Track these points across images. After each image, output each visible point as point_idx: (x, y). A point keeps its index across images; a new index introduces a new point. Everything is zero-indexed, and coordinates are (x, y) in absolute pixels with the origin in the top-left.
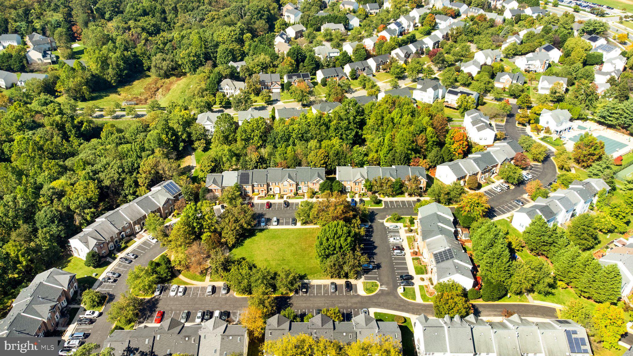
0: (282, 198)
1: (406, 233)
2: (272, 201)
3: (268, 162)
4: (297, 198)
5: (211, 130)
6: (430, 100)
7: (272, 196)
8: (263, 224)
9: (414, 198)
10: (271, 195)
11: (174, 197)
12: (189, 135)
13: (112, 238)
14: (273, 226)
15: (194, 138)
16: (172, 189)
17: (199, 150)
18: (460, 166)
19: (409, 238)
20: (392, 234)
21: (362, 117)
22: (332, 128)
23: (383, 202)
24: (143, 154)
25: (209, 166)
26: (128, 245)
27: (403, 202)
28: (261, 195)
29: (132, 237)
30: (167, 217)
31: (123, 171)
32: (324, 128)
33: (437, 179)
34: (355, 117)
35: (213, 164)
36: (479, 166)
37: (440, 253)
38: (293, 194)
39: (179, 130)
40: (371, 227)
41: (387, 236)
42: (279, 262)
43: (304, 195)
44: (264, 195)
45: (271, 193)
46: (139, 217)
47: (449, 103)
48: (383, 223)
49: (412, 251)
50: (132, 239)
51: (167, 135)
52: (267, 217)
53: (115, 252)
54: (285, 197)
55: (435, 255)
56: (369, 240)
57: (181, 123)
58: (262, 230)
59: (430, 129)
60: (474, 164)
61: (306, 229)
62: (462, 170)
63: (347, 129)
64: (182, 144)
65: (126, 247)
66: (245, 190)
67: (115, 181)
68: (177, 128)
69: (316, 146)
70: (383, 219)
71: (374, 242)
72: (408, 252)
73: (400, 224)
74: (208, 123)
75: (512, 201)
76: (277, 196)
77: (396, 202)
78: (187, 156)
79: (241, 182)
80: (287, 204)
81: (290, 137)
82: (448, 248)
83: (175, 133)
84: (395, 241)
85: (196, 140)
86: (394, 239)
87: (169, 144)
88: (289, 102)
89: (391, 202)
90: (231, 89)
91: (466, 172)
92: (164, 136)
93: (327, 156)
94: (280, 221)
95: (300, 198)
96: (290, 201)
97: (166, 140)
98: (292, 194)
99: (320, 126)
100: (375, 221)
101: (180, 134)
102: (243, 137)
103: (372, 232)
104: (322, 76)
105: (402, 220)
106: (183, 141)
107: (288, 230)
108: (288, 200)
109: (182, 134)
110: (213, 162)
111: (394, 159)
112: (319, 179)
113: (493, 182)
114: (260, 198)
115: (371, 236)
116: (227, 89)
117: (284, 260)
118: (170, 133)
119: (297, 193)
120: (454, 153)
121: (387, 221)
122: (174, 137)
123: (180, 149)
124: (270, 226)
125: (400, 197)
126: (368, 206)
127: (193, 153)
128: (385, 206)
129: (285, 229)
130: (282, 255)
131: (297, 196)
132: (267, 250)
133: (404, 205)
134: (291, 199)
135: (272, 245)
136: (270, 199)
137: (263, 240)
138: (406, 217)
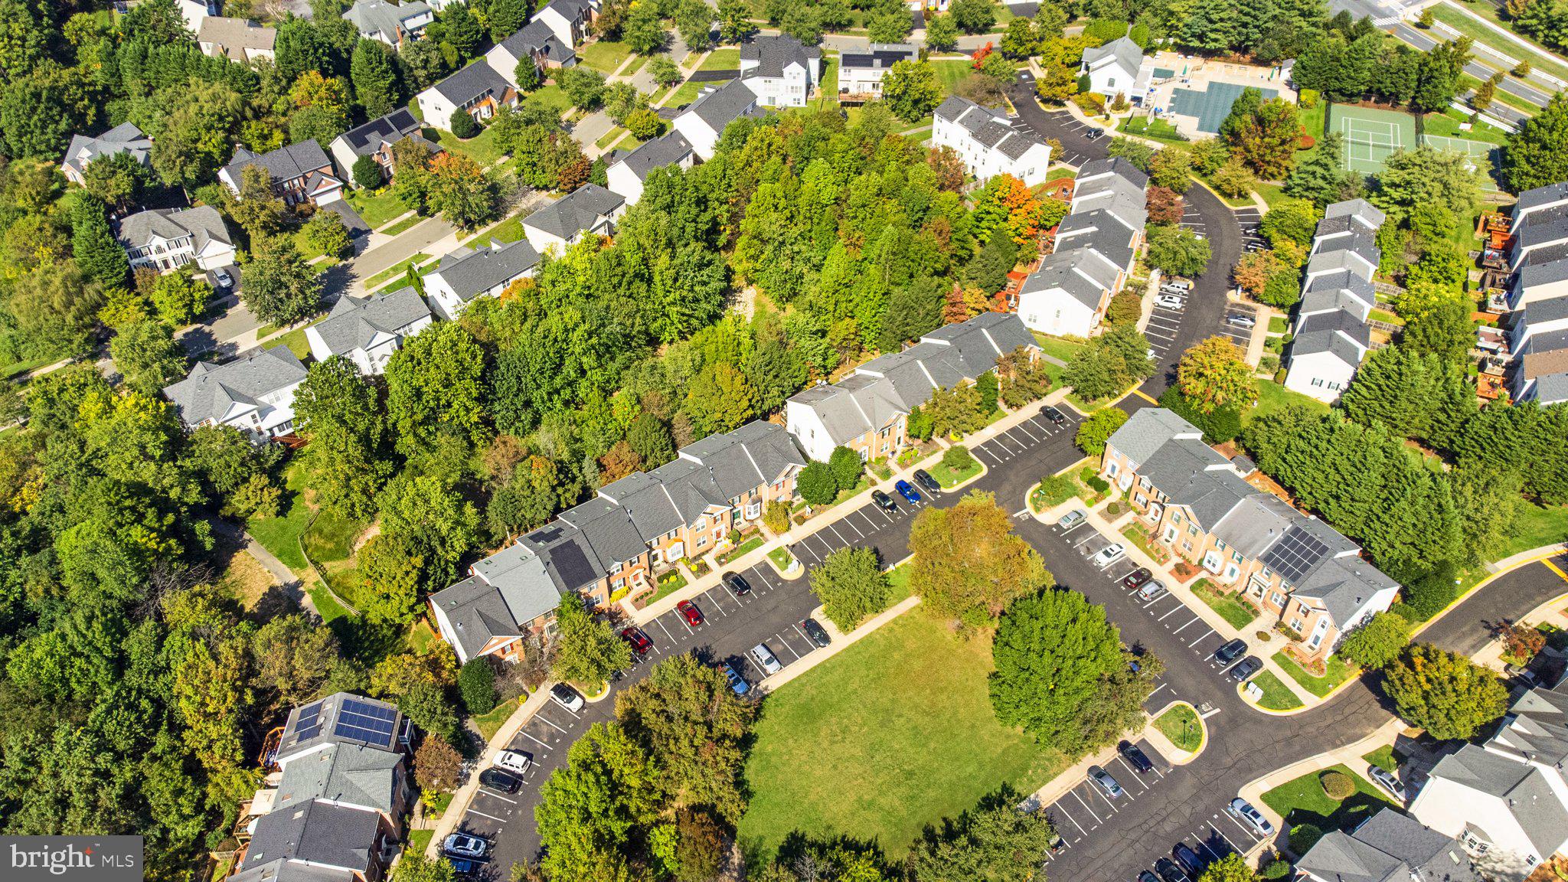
0: (704, 569)
1: (1110, 521)
2: (686, 594)
3: (575, 471)
4: (749, 549)
5: (253, 427)
7: (673, 578)
9: (1032, 409)
10: (666, 576)
11: (397, 750)
12: (203, 480)
15: (223, 483)
16: (369, 723)
17: (263, 517)
18: (1079, 277)
19: (1129, 532)
20: (1082, 541)
23: (972, 456)
27: (1014, 431)
28: (637, 591)
30: (406, 831)
35: (418, 561)
36: (1113, 259)
37: (1277, 548)
38: (729, 543)
41: (1077, 552)
42: (903, 790)
43: (758, 530)
44: (645, 586)
45: (662, 568)
47: (853, 91)
48: (1032, 519)
49: (1170, 565)
54: (709, 559)
55: (1267, 559)
57: (158, 453)
58: (757, 711)
60: (1101, 256)
61: (868, 641)
64: (202, 527)
66: (587, 600)
68: (157, 481)
69: (694, 362)
70: (1022, 506)
72: (1162, 573)
73: (1074, 504)
74: (240, 407)
75: (1223, 323)
76: (687, 570)
77: (1000, 437)
78: (231, 555)
79: (571, 585)
80: (738, 583)
82: (1289, 527)
84: (1112, 559)
85: (234, 486)
86: (1107, 554)
87: (169, 549)
88: (404, 225)
89: (989, 444)
90: (178, 245)
91: (1102, 287)
92: (137, 534)
93: (746, 381)
95: (757, 544)
96: (737, 566)
97: (153, 545)
98: (726, 544)
101: (174, 494)
104: (450, 108)
105: (1067, 488)
106: (199, 511)
107: (823, 668)
108: (727, 568)
112: (790, 465)
113: (1145, 287)
114: (640, 601)
116: (160, 250)
117: (910, 774)
119: (739, 534)
121: (1037, 509)
123: (209, 547)
124: (763, 684)
125: (994, 421)
126: (952, 485)
127: (247, 536)
128: (989, 466)
129: (813, 670)
130: (889, 761)
131: (744, 542)
132: (835, 767)
133: (1027, 441)
134: (734, 558)
135: (833, 743)
136: (674, 589)
137: (791, 741)
138: (1065, 475)
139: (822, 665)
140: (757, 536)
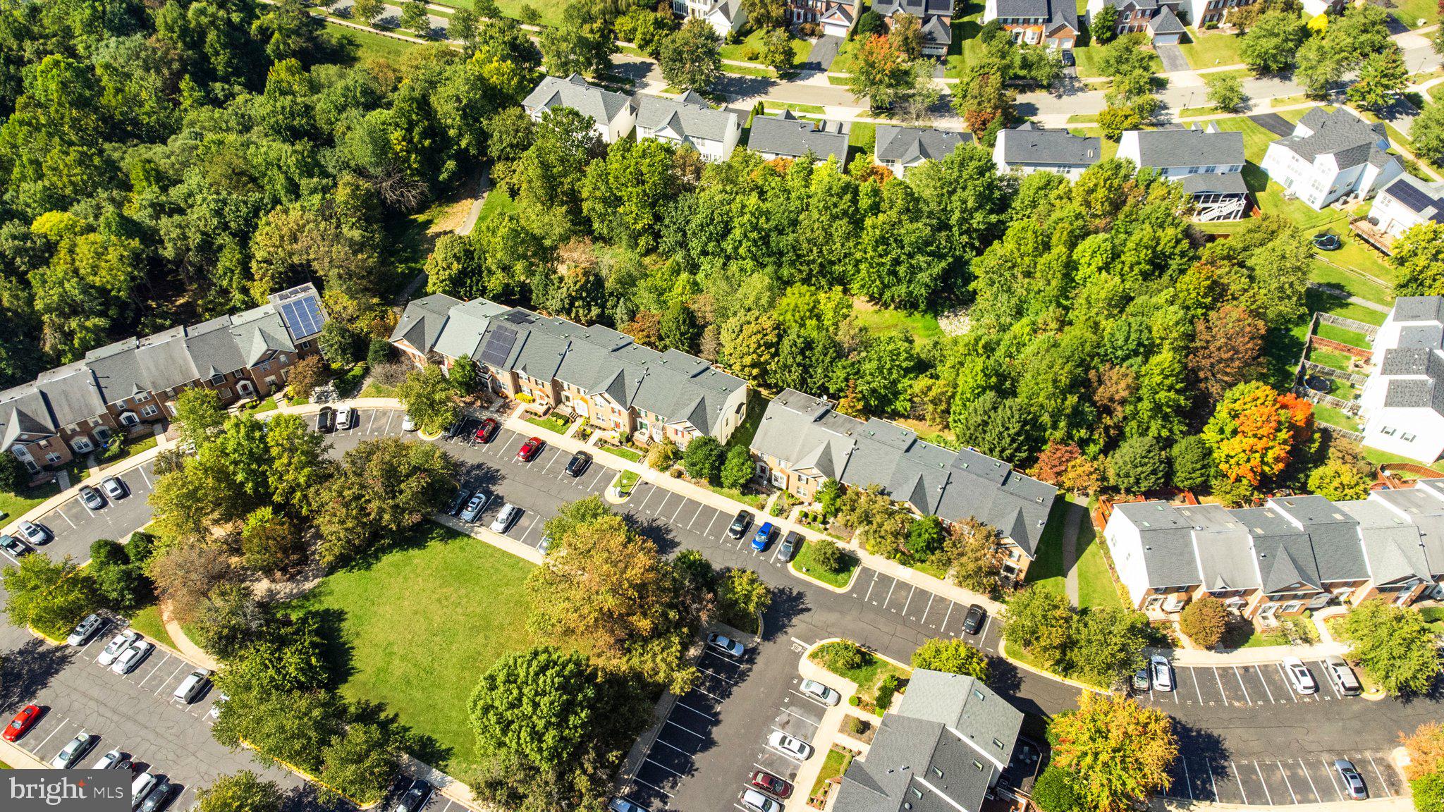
0: (584, 436)
1: (842, 730)
2: (551, 438)
3: (609, 304)
4: (623, 455)
6: (1316, 194)
7: (561, 422)
8: (467, 514)
9: (968, 597)
10: (559, 416)
11: (297, 346)
12: (483, 138)
13: (83, 425)
14: (491, 534)
15: (494, 152)
16: (304, 319)
17: (499, 191)
18: (1188, 544)
19: (836, 755)
20: (796, 713)
21: (993, 218)
22: (867, 237)
23: (856, 571)
24: (304, 182)
25: (444, 270)
26: (133, 448)
27: (922, 594)
28: (534, 407)
29: (158, 427)
30: (269, 395)
31: (226, 227)
32: (842, 226)
33: (1103, 543)
34: (970, 212)
35: (456, 267)
36: (1266, 569)
38: (617, 435)
39: (449, 121)
40: (751, 655)
41: (777, 714)
42: (413, 671)
43: (647, 451)
44: (541, 410)
45: (564, 410)
46: (179, 381)
47: (1379, 227)
48: (798, 656)
50: (152, 434)
51: (409, 130)
52: (498, 489)
53: (91, 461)
54: (596, 436)
56: (709, 709)
57: (465, 101)
58: (452, 534)
59: (1165, 357)
60: (1253, 551)
62: (1192, 561)
63: (922, 246)
64: (451, 165)
65: (123, 454)
66: (494, 380)
67: (188, 250)
68: (447, 115)
69: (758, 299)
70: (810, 641)
71: (717, 723)
73: (846, 687)
75: (1325, 760)
76: (574, 427)
77: (903, 586)
78: (466, 198)
79: (485, 355)
80: (581, 466)
81: (727, 230)
83: (436, 131)
84: (780, 748)
85: (499, 158)
86: (786, 738)
87: (407, 160)
89: (885, 580)
90: (705, 3)
91: (1202, 577)
92: (395, 136)
93: (768, 345)
94: (523, 521)
95: (632, 458)
96: (600, 457)
97: (398, 148)
98: (613, 436)
99: (835, 218)
100: (781, 638)
101: (452, 132)
102: (598, 194)
103: (743, 676)
105: (864, 671)
106: (461, 156)
107: (517, 562)
108: (592, 450)
109: (460, 135)
110: (458, 259)
111: (985, 423)
112: (689, 424)
113: (1306, 640)
114: (530, 415)
115: (726, 694)
117: (432, 670)
118: (417, 130)
119: (629, 439)
120: (1223, 467)
121: (814, 656)
122: (427, 143)
123: (441, 178)
124: (482, 529)
125: (923, 570)
126: (800, 569)
127: (485, 195)
128: (852, 591)
129: (511, 556)
130: (437, 649)
131: (627, 448)
132: (416, 613)
133: (916, 610)
134: (608, 450)
135: (439, 601)
136: (553, 428)
137: (429, 572)
138: (885, 664)
139: (519, 560)
140: (641, 453)
